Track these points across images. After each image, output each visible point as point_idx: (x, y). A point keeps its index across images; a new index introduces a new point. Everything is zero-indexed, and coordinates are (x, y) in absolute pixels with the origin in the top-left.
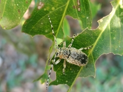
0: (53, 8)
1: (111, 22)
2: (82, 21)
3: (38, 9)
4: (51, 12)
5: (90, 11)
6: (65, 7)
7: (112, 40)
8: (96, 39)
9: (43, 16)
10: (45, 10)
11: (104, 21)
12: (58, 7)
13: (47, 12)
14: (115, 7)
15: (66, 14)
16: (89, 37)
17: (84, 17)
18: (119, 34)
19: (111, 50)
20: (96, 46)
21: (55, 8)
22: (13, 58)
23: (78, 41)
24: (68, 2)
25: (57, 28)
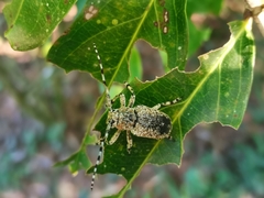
0: (115, 22)
1: (224, 62)
2: (168, 53)
3: (84, 19)
4: (109, 28)
5: (186, 36)
6: (138, 21)
7: (223, 98)
8: (191, 91)
9: (94, 33)
10: (99, 22)
11: (212, 58)
12: (126, 20)
13: (102, 27)
14: (235, 35)
15: (138, 36)
16: (179, 86)
17: (173, 45)
18: (238, 87)
19: (217, 117)
20: (190, 106)
21: (119, 22)
22: (12, 125)
23: (155, 92)
24: (146, 13)
25: (118, 62)
